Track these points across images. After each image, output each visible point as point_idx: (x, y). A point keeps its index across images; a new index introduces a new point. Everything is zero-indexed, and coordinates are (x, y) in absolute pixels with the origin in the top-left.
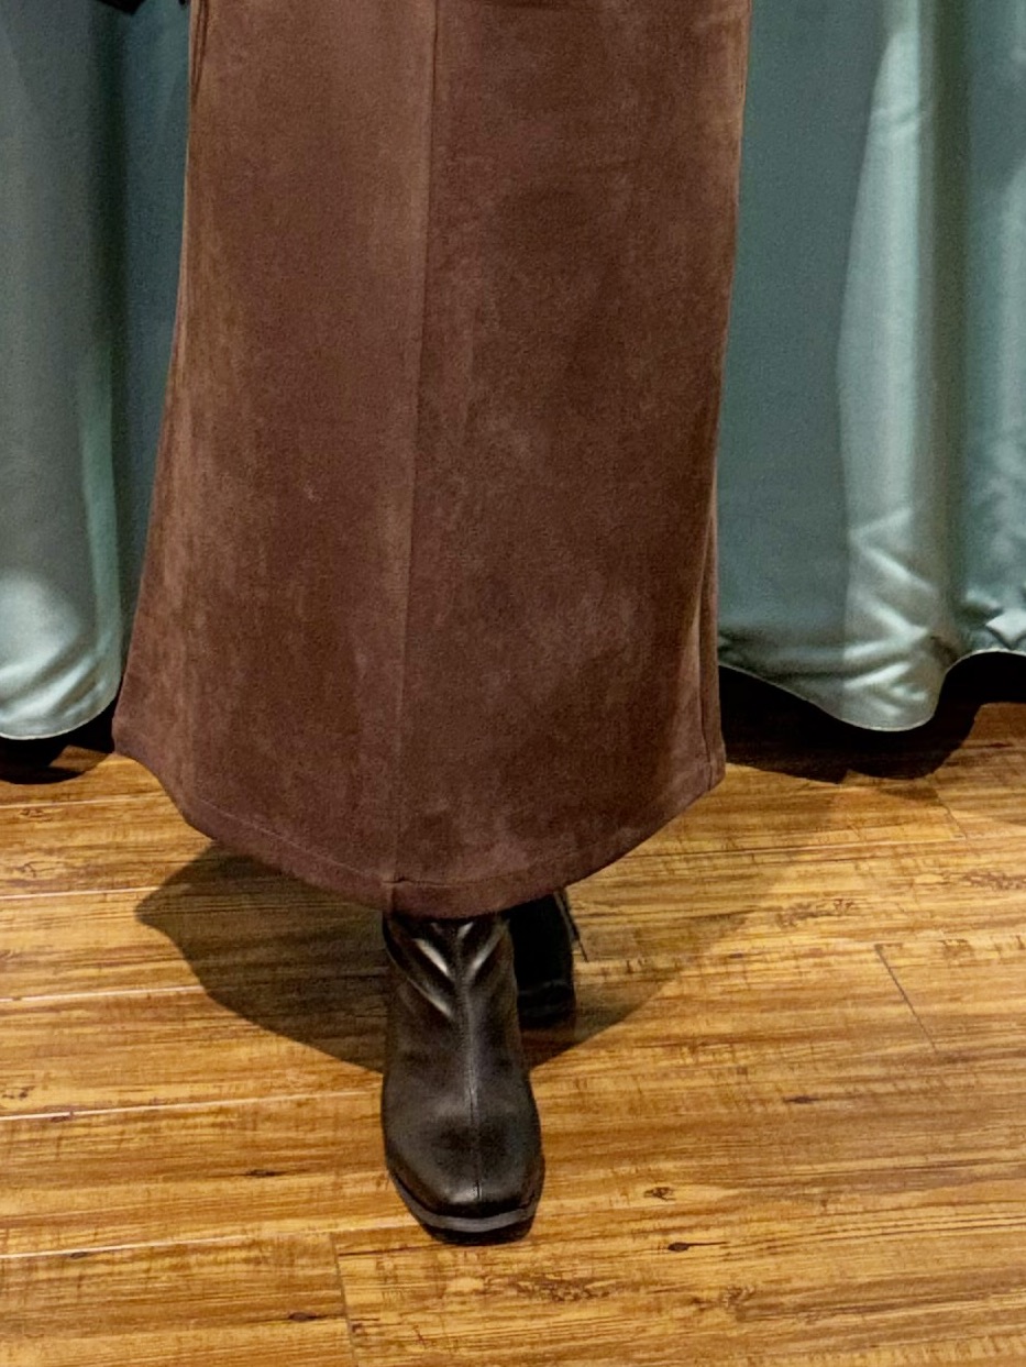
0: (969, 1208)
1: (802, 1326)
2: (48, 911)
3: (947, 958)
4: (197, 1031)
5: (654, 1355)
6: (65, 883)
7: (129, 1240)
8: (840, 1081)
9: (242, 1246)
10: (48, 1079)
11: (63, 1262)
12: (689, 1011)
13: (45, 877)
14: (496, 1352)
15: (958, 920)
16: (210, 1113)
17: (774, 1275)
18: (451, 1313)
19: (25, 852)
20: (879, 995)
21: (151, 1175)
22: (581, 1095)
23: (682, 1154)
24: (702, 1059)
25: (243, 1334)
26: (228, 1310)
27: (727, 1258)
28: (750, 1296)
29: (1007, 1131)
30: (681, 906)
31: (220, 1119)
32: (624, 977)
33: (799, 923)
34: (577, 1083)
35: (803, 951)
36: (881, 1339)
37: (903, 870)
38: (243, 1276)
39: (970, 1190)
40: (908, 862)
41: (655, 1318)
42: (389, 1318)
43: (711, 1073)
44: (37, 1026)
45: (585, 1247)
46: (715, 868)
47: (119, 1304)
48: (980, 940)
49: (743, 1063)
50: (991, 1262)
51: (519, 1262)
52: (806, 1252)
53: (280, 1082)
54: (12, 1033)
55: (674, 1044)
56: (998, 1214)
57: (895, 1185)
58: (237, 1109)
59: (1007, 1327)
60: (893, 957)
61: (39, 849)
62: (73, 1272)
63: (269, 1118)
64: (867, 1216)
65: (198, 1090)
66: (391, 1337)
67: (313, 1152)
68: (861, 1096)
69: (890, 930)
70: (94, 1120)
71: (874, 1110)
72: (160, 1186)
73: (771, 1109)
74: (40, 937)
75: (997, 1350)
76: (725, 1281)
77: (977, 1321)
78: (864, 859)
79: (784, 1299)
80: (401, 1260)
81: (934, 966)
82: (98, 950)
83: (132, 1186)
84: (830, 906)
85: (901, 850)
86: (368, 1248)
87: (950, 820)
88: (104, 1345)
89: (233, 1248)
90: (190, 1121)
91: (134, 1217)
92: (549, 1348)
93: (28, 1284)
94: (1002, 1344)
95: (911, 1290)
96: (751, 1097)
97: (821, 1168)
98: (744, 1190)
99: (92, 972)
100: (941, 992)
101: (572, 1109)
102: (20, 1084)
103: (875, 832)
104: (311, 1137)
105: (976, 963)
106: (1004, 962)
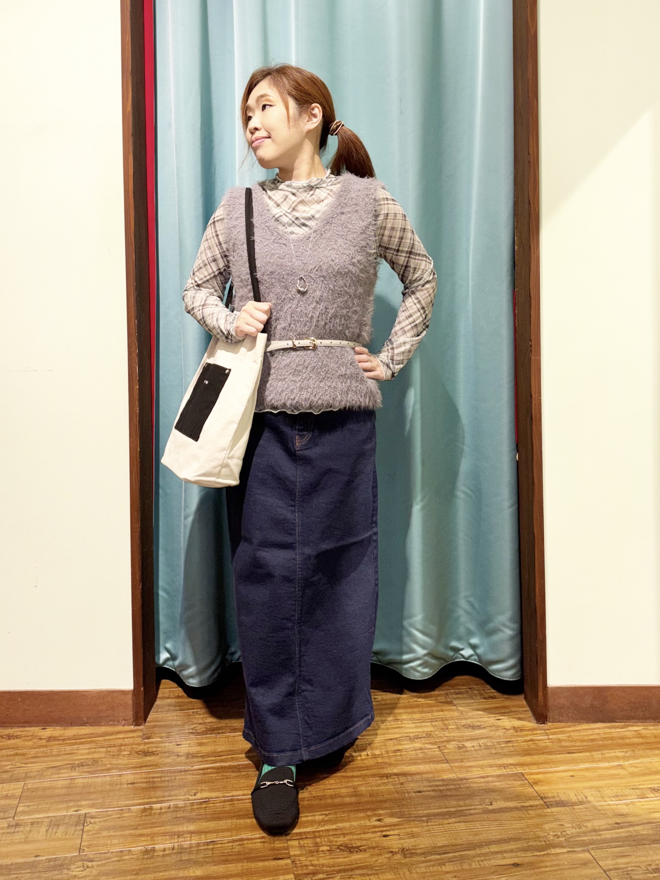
0: (469, 823)
1: (423, 859)
2: (200, 741)
3: (458, 749)
4: (244, 775)
5: (380, 868)
6: (205, 733)
7: (226, 837)
8: (430, 786)
9: (259, 838)
10: (202, 790)
11: (208, 844)
12: (385, 766)
13: (199, 731)
14: (334, 868)
15: (461, 739)
17: (412, 844)
18: (321, 857)
19: (193, 724)
20: (441, 761)
21: (232, 817)
22: (355, 791)
23: (385, 808)
24: (390, 780)
25: (261, 864)
26: (256, 857)
27: (399, 839)
28: (407, 850)
32: (366, 757)
33: (416, 740)
34: (354, 788)
35: (417, 748)
36: (446, 862)
37: (445, 724)
38: (260, 847)
39: (470, 818)
40: (446, 722)
41: (380, 857)
42: (303, 858)
43: (392, 785)
44: (198, 774)
45: (358, 837)
46: (391, 725)
47: (224, 856)
48: (468, 744)
49: (402, 781)
50: (476, 839)
51: (340, 841)
52: (423, 837)
54: (191, 776)
55: (382, 776)
57: (448, 817)
59: (482, 858)
60: (444, 750)
61: (197, 723)
62: (211, 847)
64: (440, 826)
65: (245, 792)
66: (304, 864)
68: (436, 790)
69: (443, 742)
70: (216, 802)
71: (441, 794)
72: (235, 821)
73: (410, 795)
74: (199, 748)
76: (400, 846)
77: (474, 857)
78: (433, 721)
79: (417, 851)
80: (305, 841)
81: (455, 752)
82: (214, 752)
83: (227, 821)
84: (424, 735)
85: (444, 719)
86: (295, 838)
87: (458, 710)
89: (257, 839)
90: (243, 801)
91: (227, 830)
92: (349, 867)
93: (198, 850)
94: (481, 863)
95: (454, 848)
96: (405, 791)
97: (425, 812)
98: (404, 819)
99: (214, 758)
100: (458, 759)
101: (352, 796)
102: (194, 791)
103: (436, 714)
105: (467, 751)
106: (475, 750)
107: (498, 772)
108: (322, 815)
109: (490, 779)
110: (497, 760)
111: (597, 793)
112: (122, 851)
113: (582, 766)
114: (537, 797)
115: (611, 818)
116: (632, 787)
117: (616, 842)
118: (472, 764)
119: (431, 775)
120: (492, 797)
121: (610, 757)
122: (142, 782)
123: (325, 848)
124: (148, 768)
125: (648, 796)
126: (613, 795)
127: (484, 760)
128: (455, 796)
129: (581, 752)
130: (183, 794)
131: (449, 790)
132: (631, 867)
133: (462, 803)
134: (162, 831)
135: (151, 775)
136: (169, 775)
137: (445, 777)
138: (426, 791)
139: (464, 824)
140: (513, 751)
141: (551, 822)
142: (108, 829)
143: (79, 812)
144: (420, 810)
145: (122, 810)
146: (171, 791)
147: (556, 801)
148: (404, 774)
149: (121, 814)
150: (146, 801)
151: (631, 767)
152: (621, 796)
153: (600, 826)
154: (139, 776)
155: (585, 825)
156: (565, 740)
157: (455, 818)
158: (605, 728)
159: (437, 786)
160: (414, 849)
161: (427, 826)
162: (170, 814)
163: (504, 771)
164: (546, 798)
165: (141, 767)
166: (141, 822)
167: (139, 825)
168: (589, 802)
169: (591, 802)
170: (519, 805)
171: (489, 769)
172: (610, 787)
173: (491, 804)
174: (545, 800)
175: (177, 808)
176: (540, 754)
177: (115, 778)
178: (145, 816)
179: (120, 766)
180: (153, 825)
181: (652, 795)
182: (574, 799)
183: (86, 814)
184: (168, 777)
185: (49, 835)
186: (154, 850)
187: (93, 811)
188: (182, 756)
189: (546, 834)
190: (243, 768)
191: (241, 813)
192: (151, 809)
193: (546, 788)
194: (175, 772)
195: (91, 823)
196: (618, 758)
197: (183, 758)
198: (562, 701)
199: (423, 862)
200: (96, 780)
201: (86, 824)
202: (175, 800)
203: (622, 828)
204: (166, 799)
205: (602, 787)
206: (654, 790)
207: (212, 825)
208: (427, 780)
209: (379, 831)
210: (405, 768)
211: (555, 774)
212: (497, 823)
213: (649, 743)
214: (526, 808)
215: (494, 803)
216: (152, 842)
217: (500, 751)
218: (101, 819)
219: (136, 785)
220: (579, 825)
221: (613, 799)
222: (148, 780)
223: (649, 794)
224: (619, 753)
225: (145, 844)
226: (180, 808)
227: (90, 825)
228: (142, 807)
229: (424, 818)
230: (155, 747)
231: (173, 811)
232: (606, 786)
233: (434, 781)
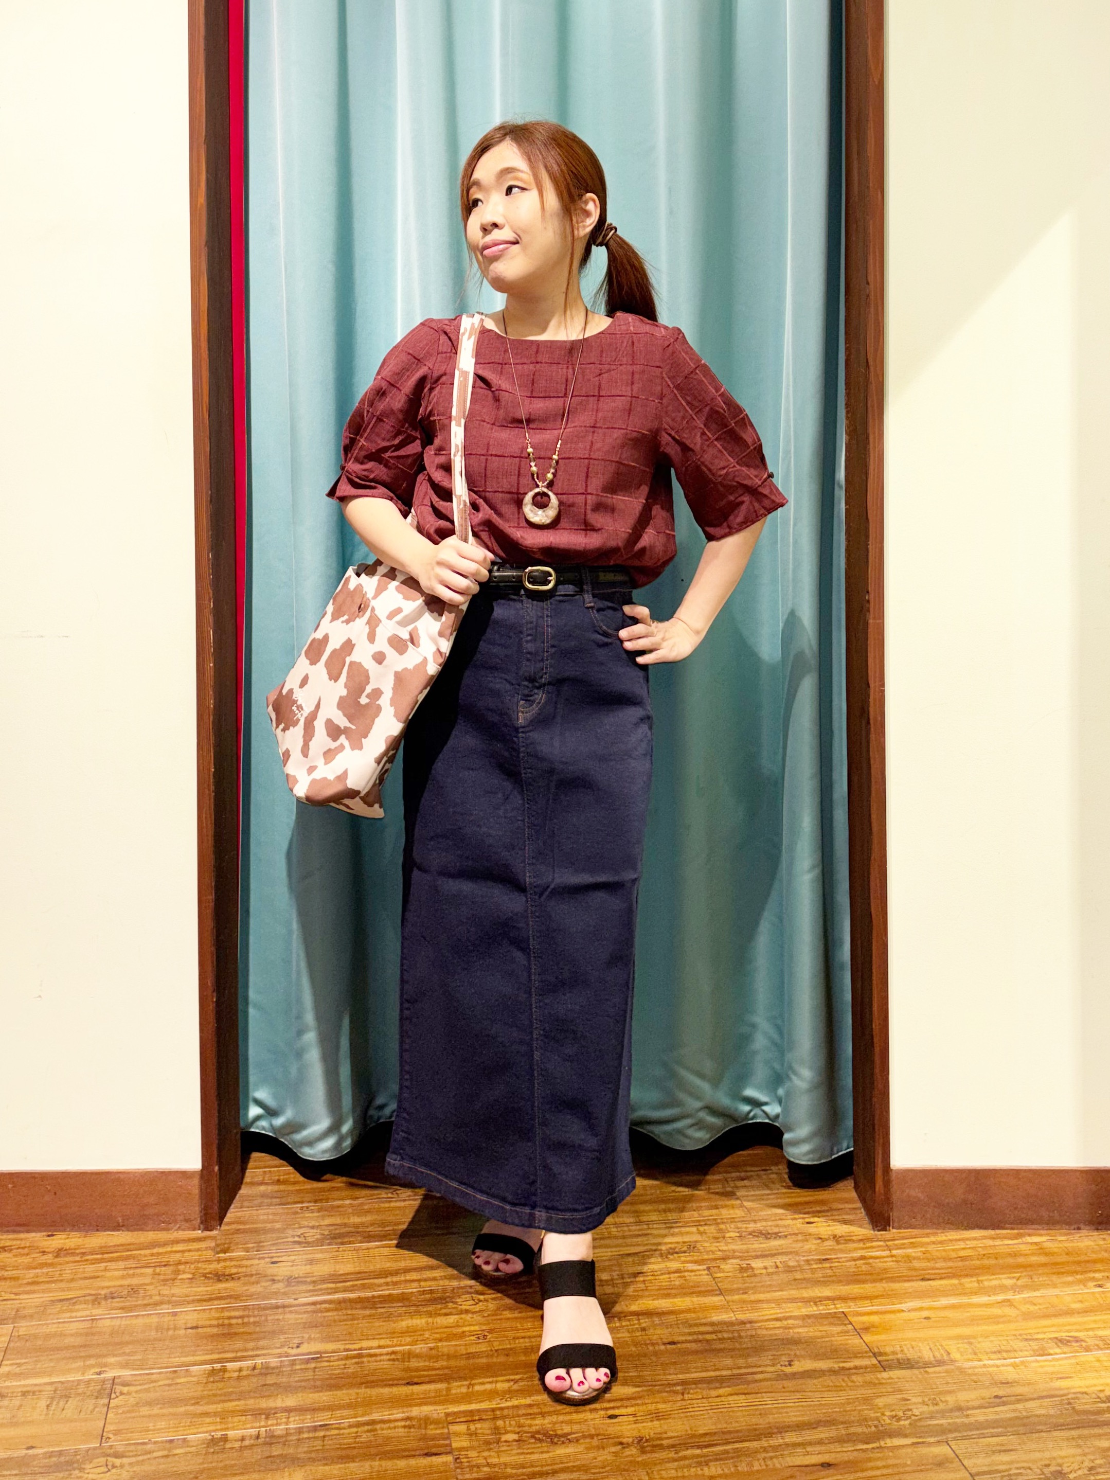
0: (754, 1396)
1: (672, 1455)
2: (312, 1257)
3: (740, 1272)
4: (382, 1314)
5: (601, 1471)
6: (320, 1242)
7: (346, 1418)
8: (690, 1334)
9: (402, 1420)
10: (310, 1339)
11: (316, 1429)
13: (310, 1240)
14: (524, 1470)
15: (746, 1254)
16: (387, 1354)
18: (503, 1451)
20: (711, 1291)
21: (359, 1385)
24: (624, 1324)
25: (402, 1463)
26: (395, 1451)
27: (636, 1422)
28: (647, 1440)
29: (770, 1357)
30: (614, 1249)
31: (393, 1356)
33: (670, 1257)
35: (672, 1270)
36: (711, 1461)
37: (720, 1230)
38: (403, 1434)
39: (754, 1386)
40: (722, 1226)
41: (601, 1452)
42: (473, 1454)
43: (628, 1331)
44: (305, 1312)
45: (568, 1418)
46: (630, 1231)
47: (343, 1449)
48: (757, 1264)
49: (644, 1325)
50: (762, 1422)
51: (536, 1425)
52: (674, 1418)
53: (420, 1338)
54: (293, 1316)
56: (767, 1398)
57: (717, 1385)
58: (400, 1352)
59: (771, 1454)
60: (716, 1273)
62: (321, 1433)
63: (418, 1356)
64: (704, 1401)
65: (382, 1342)
66: (474, 1463)
67: (437, 1372)
68: (700, 1341)
69: (715, 1260)
70: (332, 1359)
71: (706, 1348)
72: (363, 1390)
73: (657, 1348)
74: (307, 1269)
75: (767, 1466)
76: (635, 1434)
77: (757, 1452)
78: (701, 1225)
79: (664, 1442)
80: (479, 1425)
81: (735, 1277)
83: (351, 1391)
84: (685, 1248)
85: (718, 1221)
86: (463, 1420)
87: (742, 1206)
88: (336, 1469)
89: (398, 1420)
90: (378, 1358)
91: (350, 1406)
92: (550, 1468)
93: (299, 1440)
94: (769, 1463)
95: (725, 1437)
96: (648, 1342)
97: (680, 1376)
98: (645, 1388)
99: (331, 1285)
100: (739, 1289)
102: (296, 1341)
103: (706, 1213)
104: (437, 1365)
105: (755, 1275)
106: (768, 1274)
107: (803, 1310)
108: (508, 1381)
109: (790, 1322)
110: (804, 1291)
111: (966, 1346)
112: (171, 1441)
113: (944, 1301)
114: (866, 1352)
115: (987, 1388)
116: (1025, 1337)
117: (994, 1428)
118: (761, 1296)
119: (693, 1315)
120: (793, 1353)
121: (991, 1287)
122: (210, 1326)
123: (511, 1437)
124: (223, 1302)
125: (1051, 1351)
126: (995, 1349)
127: (782, 1290)
128: (733, 1350)
129: (941, 1279)
130: (278, 1345)
131: (721, 1340)
132: (1017, 1468)
133: (741, 1362)
134: (242, 1408)
135: (227, 1314)
136: (256, 1313)
137: (716, 1317)
138: (686, 1342)
139: (743, 1397)
140: (830, 1276)
141: (889, 1393)
142: (149, 1403)
143: (102, 1376)
144: (670, 1374)
145: (175, 1372)
146: (258, 1339)
147: (898, 1360)
148: (648, 1314)
149: (173, 1379)
150: (216, 1356)
151: (1025, 1304)
152: (1007, 1351)
153: (968, 1401)
154: (206, 1315)
155: (943, 1399)
156: (918, 1258)
157: (729, 1387)
158: (985, 1238)
159: (702, 1333)
160: (661, 1439)
161: (683, 1400)
162: (254, 1380)
163: (815, 1308)
164: (881, 1354)
165: (210, 1299)
166: (205, 1393)
167: (202, 1398)
168: (953, 1361)
169: (956, 1361)
170: (836, 1366)
171: (789, 1305)
172: (987, 1337)
173: (790, 1365)
174: (879, 1358)
175: (267, 1370)
176: (874, 1281)
177: (166, 1319)
178: (213, 1382)
179: (174, 1298)
180: (227, 1397)
181: (1058, 1350)
182: (927, 1355)
183: (114, 1378)
184: (254, 1316)
185: (51, 1412)
186: (225, 1439)
187: (126, 1373)
188: (279, 1281)
189: (879, 1414)
190: (381, 1302)
191: (374, 1378)
192: (224, 1370)
193: (883, 1337)
194: (265, 1309)
195: (122, 1394)
196: (1003, 1288)
197: (280, 1286)
198: (915, 1193)
199: (675, 1460)
200: (134, 1321)
201: (113, 1396)
202: (264, 1355)
203: (1004, 1404)
204: (250, 1353)
205: (975, 1337)
206: (1060, 1341)
207: (325, 1397)
208: (686, 1323)
209: (602, 1409)
210: (650, 1302)
211: (898, 1314)
212: (798, 1395)
213: (1056, 1264)
214: (847, 1372)
215: (796, 1363)
216: (224, 1426)
217: (808, 1275)
218: (139, 1388)
219: (200, 1330)
220: (935, 1399)
221: (993, 1356)
222: (221, 1322)
223: (1050, 1348)
224: (1006, 1280)
225: (211, 1428)
226: (273, 1368)
227: (121, 1397)
228: (209, 1367)
229: (679, 1388)
230: (236, 1266)
231: (261, 1374)
232: (982, 1336)
233: (696, 1325)
